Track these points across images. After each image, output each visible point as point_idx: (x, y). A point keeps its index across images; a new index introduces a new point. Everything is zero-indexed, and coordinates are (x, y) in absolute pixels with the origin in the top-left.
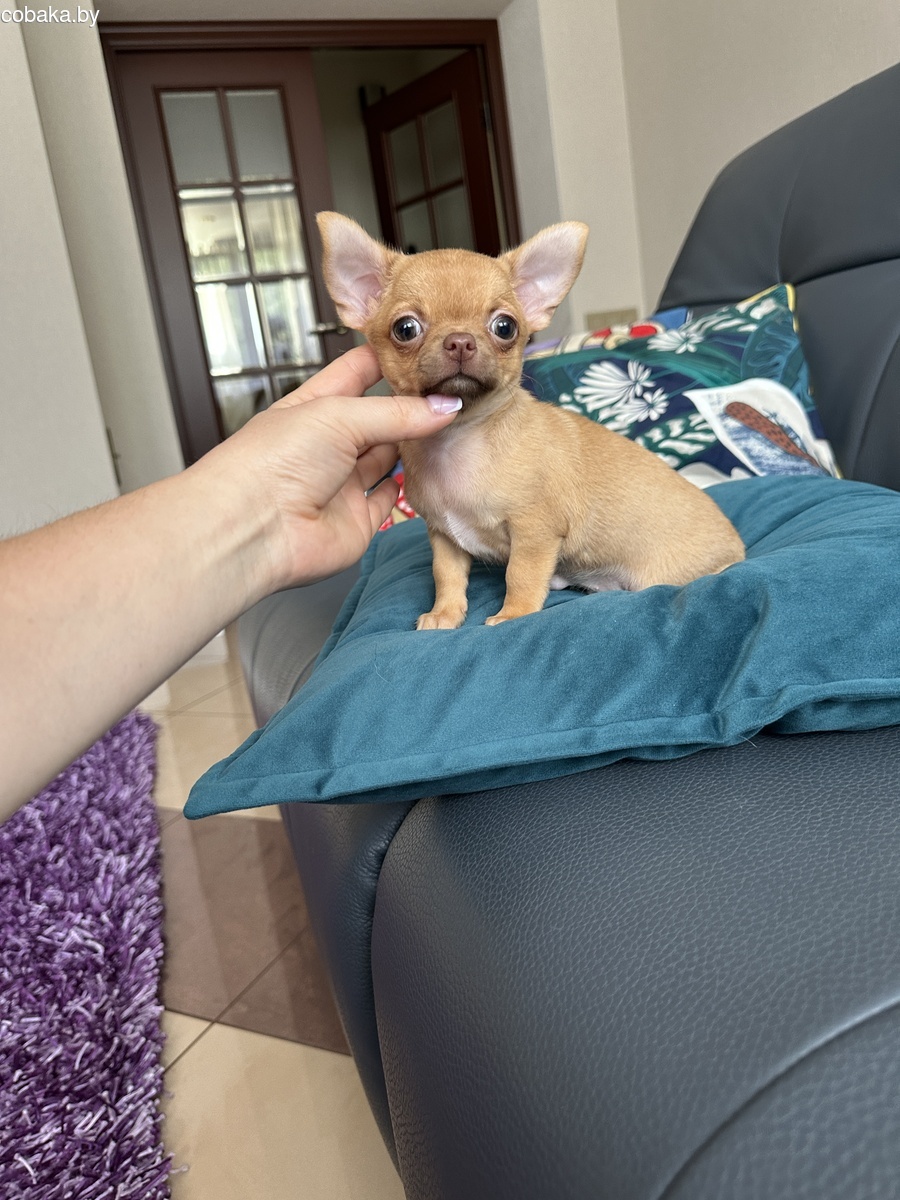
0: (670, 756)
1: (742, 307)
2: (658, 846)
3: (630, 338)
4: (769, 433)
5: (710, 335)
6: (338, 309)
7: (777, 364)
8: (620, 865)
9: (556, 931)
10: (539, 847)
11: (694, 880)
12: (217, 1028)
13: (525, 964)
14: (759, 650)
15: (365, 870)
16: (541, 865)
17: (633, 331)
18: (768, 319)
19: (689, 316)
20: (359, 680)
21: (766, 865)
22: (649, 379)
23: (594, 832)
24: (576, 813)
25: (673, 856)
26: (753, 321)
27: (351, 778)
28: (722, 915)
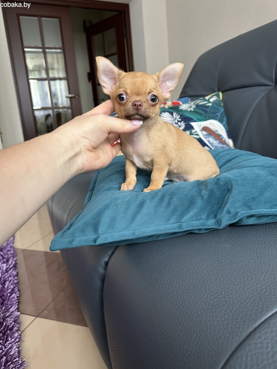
0: (203, 232)
1: (207, 98)
2: (204, 259)
3: (172, 106)
4: (215, 136)
5: (198, 106)
6: (102, 87)
7: (217, 116)
8: (193, 265)
9: (175, 286)
10: (166, 259)
11: (218, 269)
12: (38, 318)
13: (166, 296)
14: (231, 200)
15: (101, 267)
16: (167, 265)
17: (173, 103)
18: (215, 102)
19: (190, 100)
20: (107, 207)
21: (239, 264)
22: (180, 118)
23: (183, 254)
24: (176, 249)
25: (210, 262)
26: (210, 102)
27: (106, 238)
28: (229, 279)
